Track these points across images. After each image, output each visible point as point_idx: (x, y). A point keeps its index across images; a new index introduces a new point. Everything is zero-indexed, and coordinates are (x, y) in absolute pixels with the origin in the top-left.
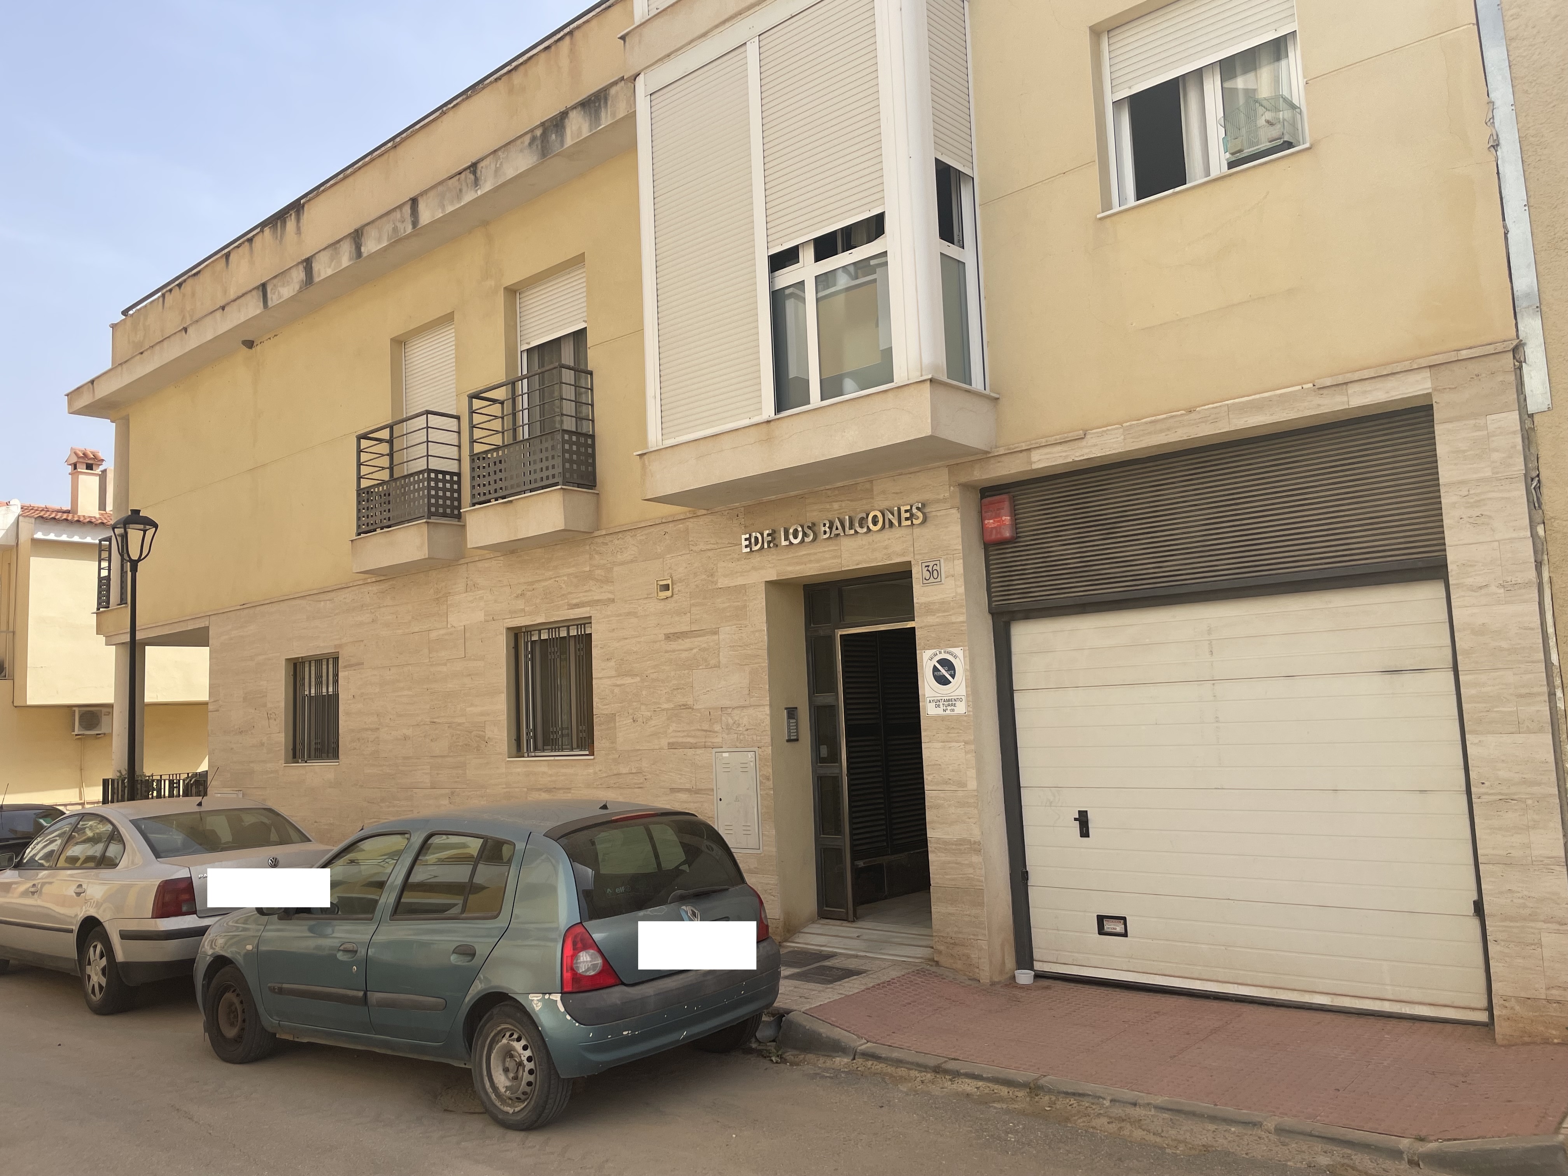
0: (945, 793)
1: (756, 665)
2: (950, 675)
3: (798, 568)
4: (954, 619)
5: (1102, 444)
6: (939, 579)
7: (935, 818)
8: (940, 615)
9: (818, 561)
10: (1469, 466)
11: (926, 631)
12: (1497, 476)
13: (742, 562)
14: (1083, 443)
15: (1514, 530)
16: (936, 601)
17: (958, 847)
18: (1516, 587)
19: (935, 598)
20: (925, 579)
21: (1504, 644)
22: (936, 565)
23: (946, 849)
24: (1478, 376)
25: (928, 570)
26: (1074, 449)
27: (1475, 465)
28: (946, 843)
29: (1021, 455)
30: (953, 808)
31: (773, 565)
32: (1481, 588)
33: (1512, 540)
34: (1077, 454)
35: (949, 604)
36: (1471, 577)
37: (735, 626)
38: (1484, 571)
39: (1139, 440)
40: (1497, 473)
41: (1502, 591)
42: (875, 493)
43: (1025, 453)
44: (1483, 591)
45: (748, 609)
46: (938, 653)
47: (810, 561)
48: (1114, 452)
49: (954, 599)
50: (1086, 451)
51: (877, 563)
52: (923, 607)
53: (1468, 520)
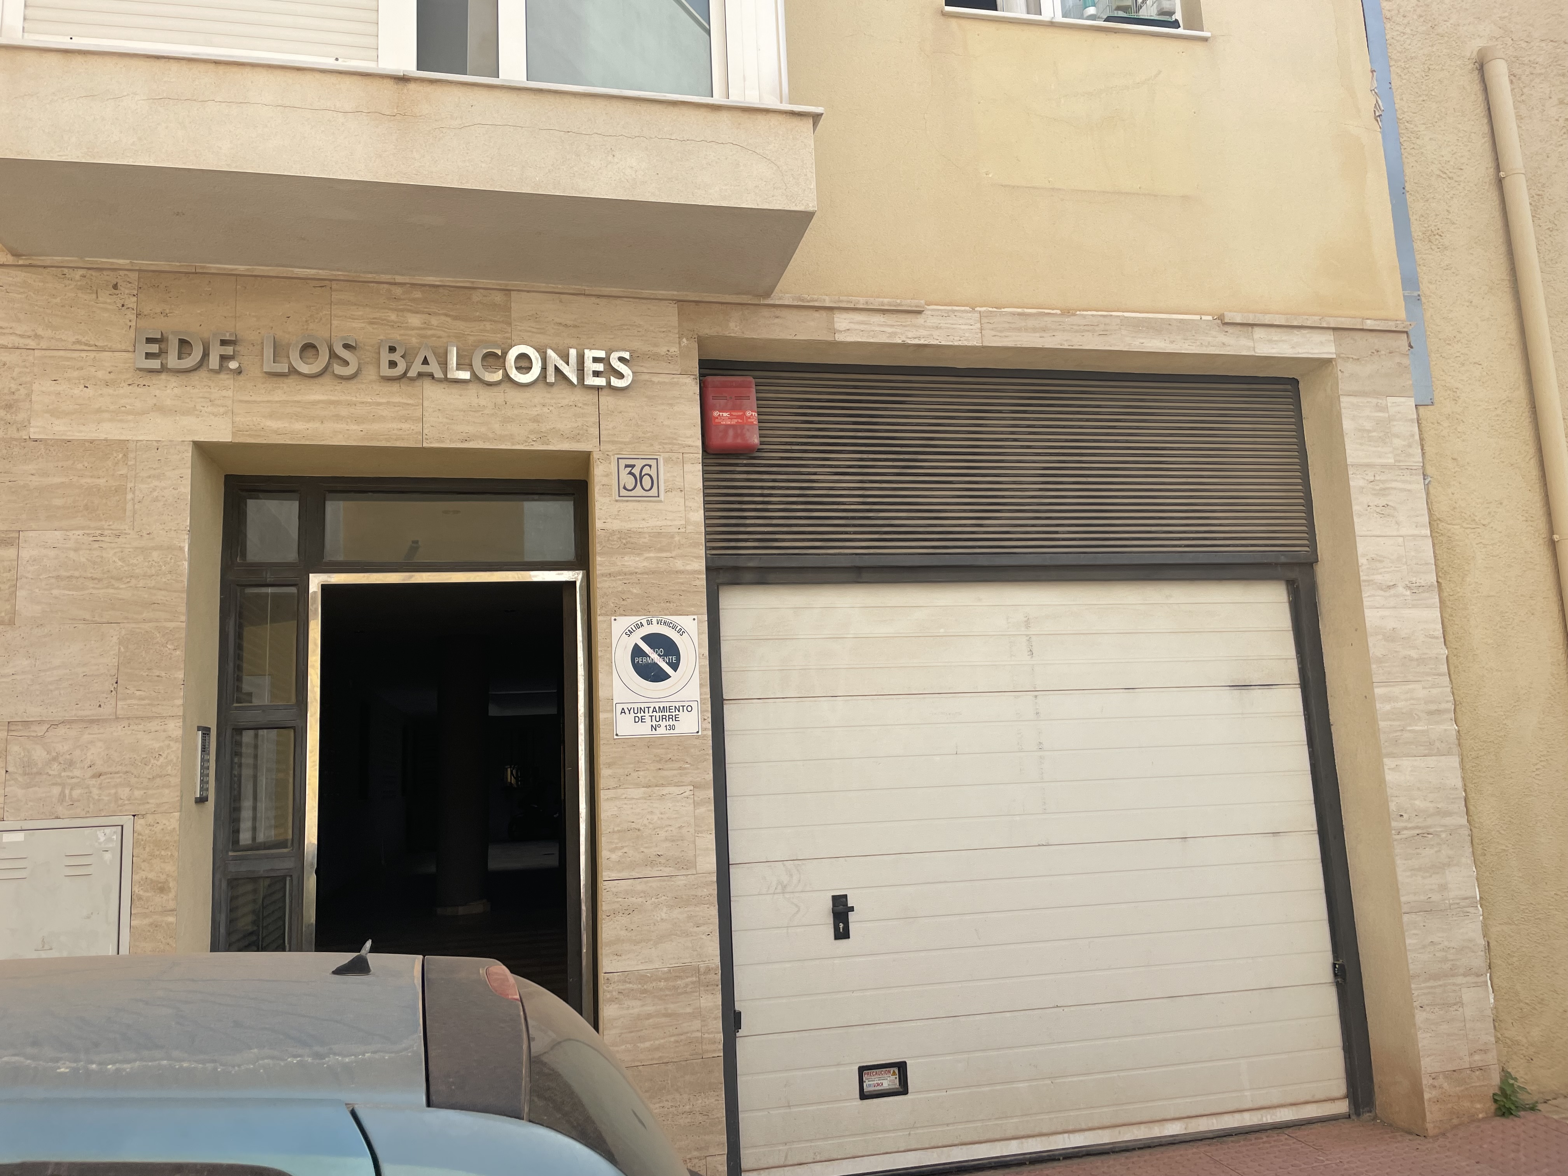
0: (647, 882)
1: (147, 626)
2: (668, 664)
3: (299, 426)
4: (679, 564)
5: (948, 328)
6: (654, 492)
7: (623, 933)
8: (652, 555)
9: (358, 420)
10: (1374, 449)
11: (620, 582)
12: (1400, 464)
13: (121, 391)
14: (920, 320)
15: (1416, 527)
16: (645, 530)
17: (671, 984)
18: (1421, 589)
19: (643, 524)
20: (625, 488)
21: (1414, 654)
22: (650, 466)
23: (645, 991)
24: (1378, 351)
25: (630, 473)
26: (905, 326)
27: (1379, 449)
28: (643, 978)
29: (817, 315)
30: (665, 909)
31: (222, 410)
32: (1389, 587)
33: (1414, 536)
34: (910, 335)
35: (672, 537)
36: (1381, 574)
37: (80, 532)
38: (1393, 569)
39: (1003, 334)
40: (1399, 461)
41: (1408, 593)
42: (514, 315)
43: (824, 314)
44: (1392, 592)
45: (130, 496)
46: (644, 622)
47: (338, 418)
48: (966, 343)
49: (682, 530)
50: (925, 333)
51: (513, 444)
52: (615, 538)
53: (1375, 508)
